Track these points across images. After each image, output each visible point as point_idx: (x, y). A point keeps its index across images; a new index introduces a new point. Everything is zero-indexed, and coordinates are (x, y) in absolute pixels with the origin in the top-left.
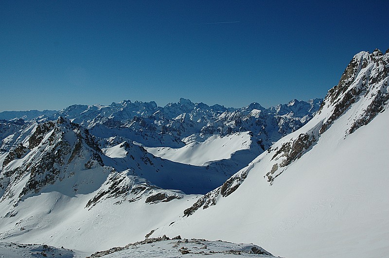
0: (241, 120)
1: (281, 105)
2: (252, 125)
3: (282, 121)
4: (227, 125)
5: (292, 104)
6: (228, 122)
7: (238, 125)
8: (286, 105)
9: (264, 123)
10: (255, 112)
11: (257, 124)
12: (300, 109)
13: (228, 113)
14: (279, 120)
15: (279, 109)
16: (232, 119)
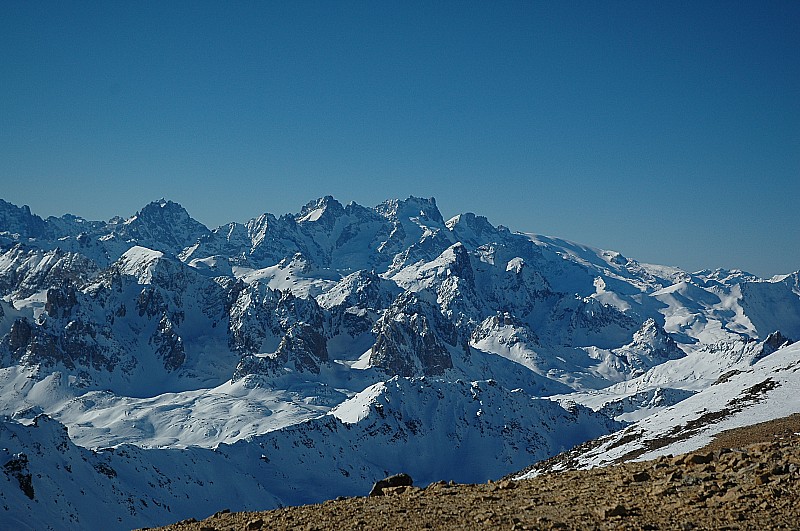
0: (74, 290)
1: (269, 217)
2: (122, 312)
3: (245, 300)
4: (18, 305)
5: (316, 215)
6: (25, 294)
7: (60, 311)
8: (290, 219)
9: (172, 306)
10: (139, 259)
11: (143, 309)
12: (346, 236)
13: (25, 254)
14: (236, 295)
15: (261, 236)
16: (41, 281)
